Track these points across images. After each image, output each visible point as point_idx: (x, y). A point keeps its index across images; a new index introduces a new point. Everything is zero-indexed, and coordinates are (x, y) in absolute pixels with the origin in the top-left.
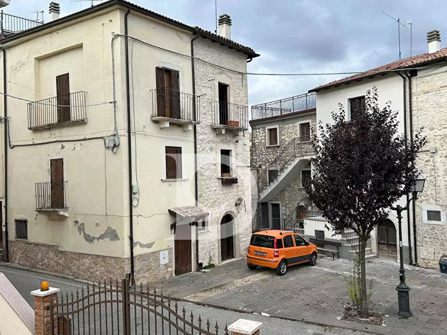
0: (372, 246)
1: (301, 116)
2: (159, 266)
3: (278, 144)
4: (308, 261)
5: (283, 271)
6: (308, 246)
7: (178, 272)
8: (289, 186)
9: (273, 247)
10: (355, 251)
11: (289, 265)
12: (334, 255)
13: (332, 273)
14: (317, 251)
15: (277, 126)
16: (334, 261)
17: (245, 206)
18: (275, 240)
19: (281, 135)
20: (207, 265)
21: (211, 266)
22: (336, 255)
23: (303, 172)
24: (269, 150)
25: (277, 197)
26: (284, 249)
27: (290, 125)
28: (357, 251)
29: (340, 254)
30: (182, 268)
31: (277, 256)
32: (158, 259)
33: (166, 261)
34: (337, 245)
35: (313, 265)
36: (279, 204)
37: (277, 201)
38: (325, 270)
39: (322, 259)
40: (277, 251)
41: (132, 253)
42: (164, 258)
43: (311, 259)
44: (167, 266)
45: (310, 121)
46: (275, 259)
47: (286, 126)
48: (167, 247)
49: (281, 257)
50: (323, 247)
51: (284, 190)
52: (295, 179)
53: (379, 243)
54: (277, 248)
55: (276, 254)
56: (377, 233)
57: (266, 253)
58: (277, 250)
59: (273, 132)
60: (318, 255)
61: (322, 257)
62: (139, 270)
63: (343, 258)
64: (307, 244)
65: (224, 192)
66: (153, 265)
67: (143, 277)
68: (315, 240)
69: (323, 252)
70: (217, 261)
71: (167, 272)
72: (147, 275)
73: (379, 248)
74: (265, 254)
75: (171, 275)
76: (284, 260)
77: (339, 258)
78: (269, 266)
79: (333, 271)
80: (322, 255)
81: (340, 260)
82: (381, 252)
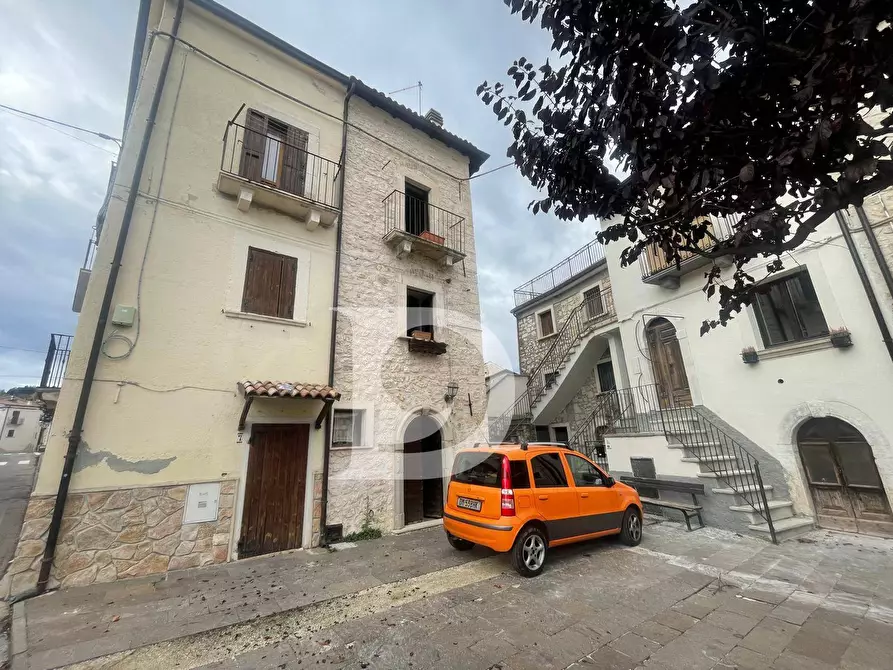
0: (793, 494)
1: (583, 282)
2: (179, 527)
3: (555, 332)
4: (617, 530)
5: (532, 563)
6: (612, 489)
7: (247, 548)
8: (579, 394)
9: (499, 484)
10: (749, 508)
11: (554, 543)
12: (687, 517)
13: (700, 576)
14: (640, 506)
15: (550, 307)
16: (690, 534)
17: (470, 405)
18: (504, 461)
19: (558, 318)
20: (359, 531)
21: (369, 534)
22: (696, 518)
23: (599, 366)
24: (543, 345)
25: (562, 415)
26: (533, 490)
27: (570, 299)
28: (757, 507)
29: (707, 517)
30: (269, 535)
31: (511, 513)
32: (177, 508)
33: (209, 514)
34: (692, 490)
35: (633, 544)
36: (565, 428)
37: (562, 422)
38: (674, 561)
39: (657, 527)
40: (511, 497)
41: (65, 483)
42: (202, 505)
43: (624, 524)
44: (208, 528)
45: (599, 283)
46: (505, 522)
47: (564, 303)
48: (218, 477)
49: (523, 517)
50: (656, 496)
51: (571, 403)
52: (587, 382)
53: (812, 488)
54: (511, 488)
55: (508, 505)
56: (799, 460)
57: (481, 501)
58: (510, 492)
59: (546, 316)
60: (645, 515)
61: (657, 522)
62: (86, 538)
63: (714, 525)
64: (608, 482)
65: (416, 368)
66: (152, 522)
67: (99, 559)
68: (632, 479)
69: (656, 509)
70: (390, 520)
71: (207, 546)
72: (120, 552)
73: (814, 500)
74: (479, 505)
75: (222, 556)
76: (535, 527)
77: (702, 524)
78: (487, 542)
79: (701, 568)
80: (656, 517)
81: (708, 531)
82: (826, 513)
